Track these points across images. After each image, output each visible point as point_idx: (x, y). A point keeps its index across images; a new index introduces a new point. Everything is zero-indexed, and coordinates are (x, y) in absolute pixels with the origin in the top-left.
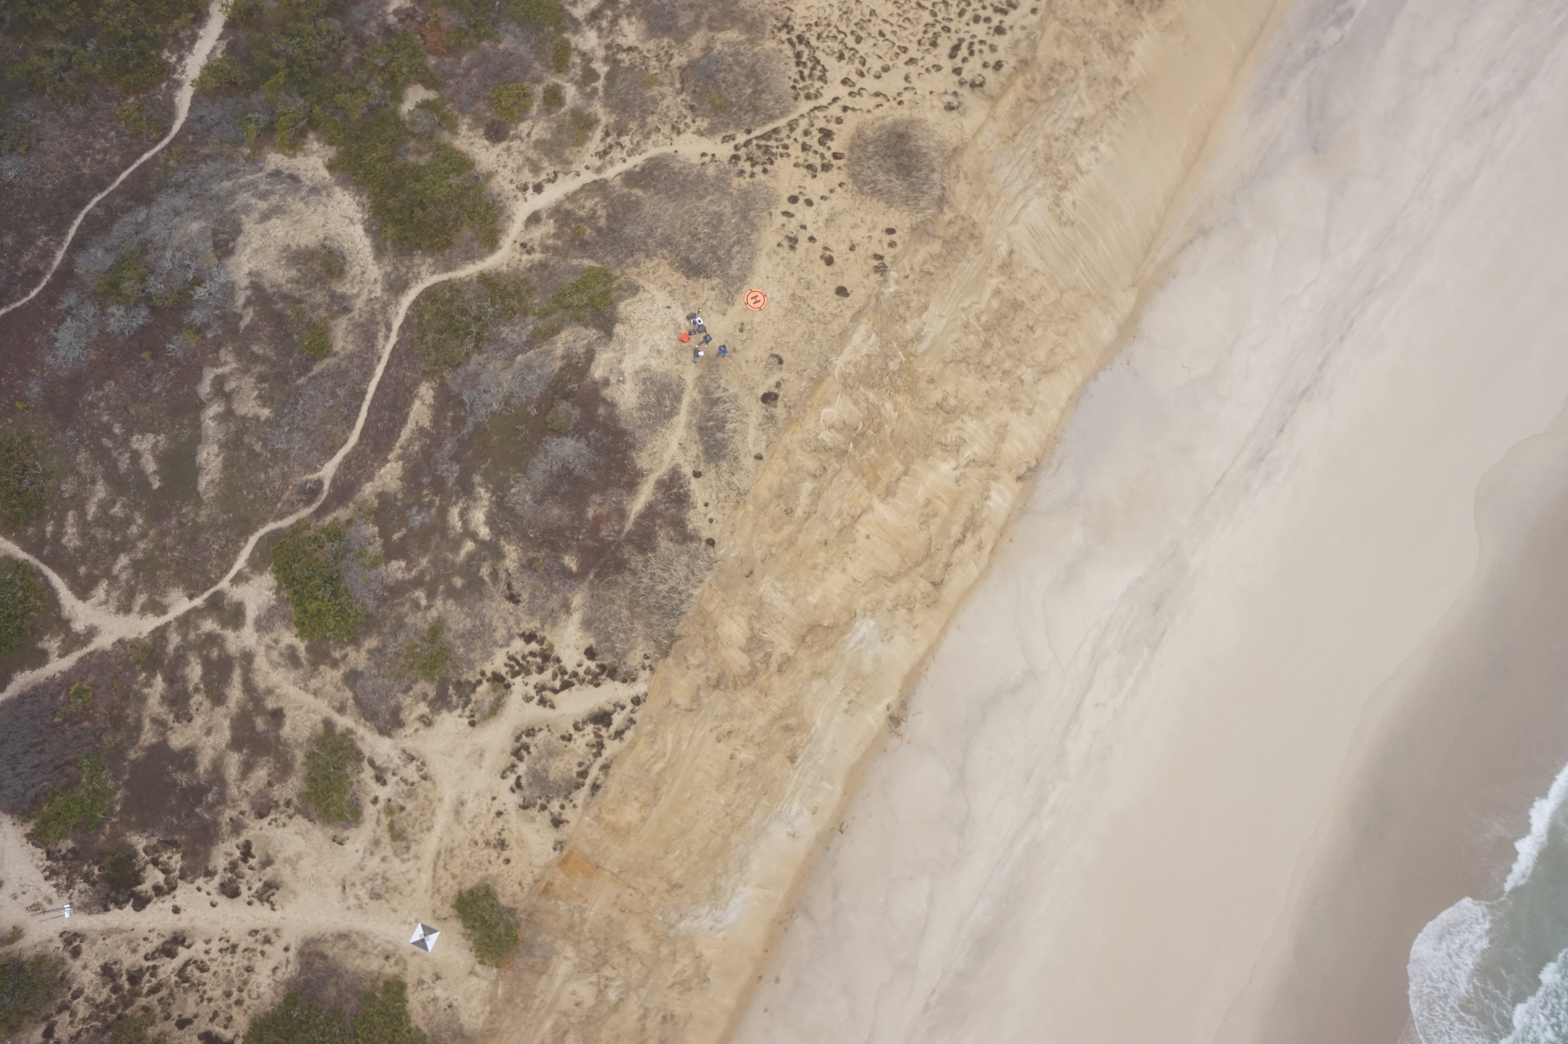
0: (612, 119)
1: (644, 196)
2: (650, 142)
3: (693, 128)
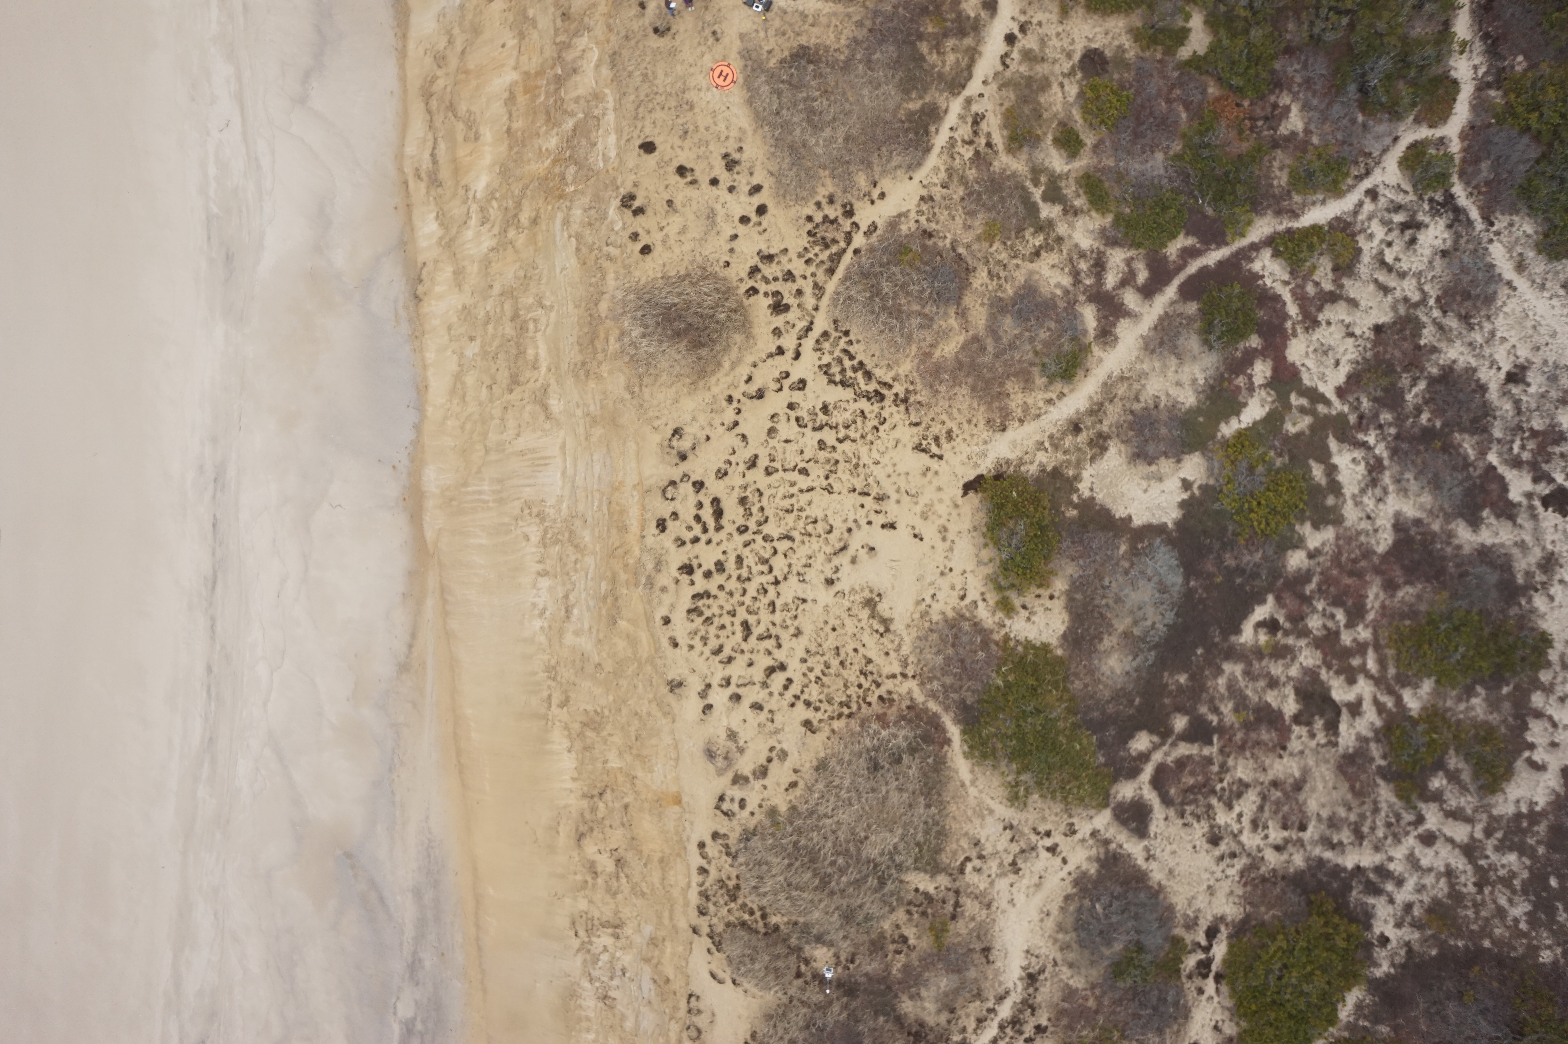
0: (997, 166)
1: (905, 105)
2: (943, 168)
3: (913, 215)
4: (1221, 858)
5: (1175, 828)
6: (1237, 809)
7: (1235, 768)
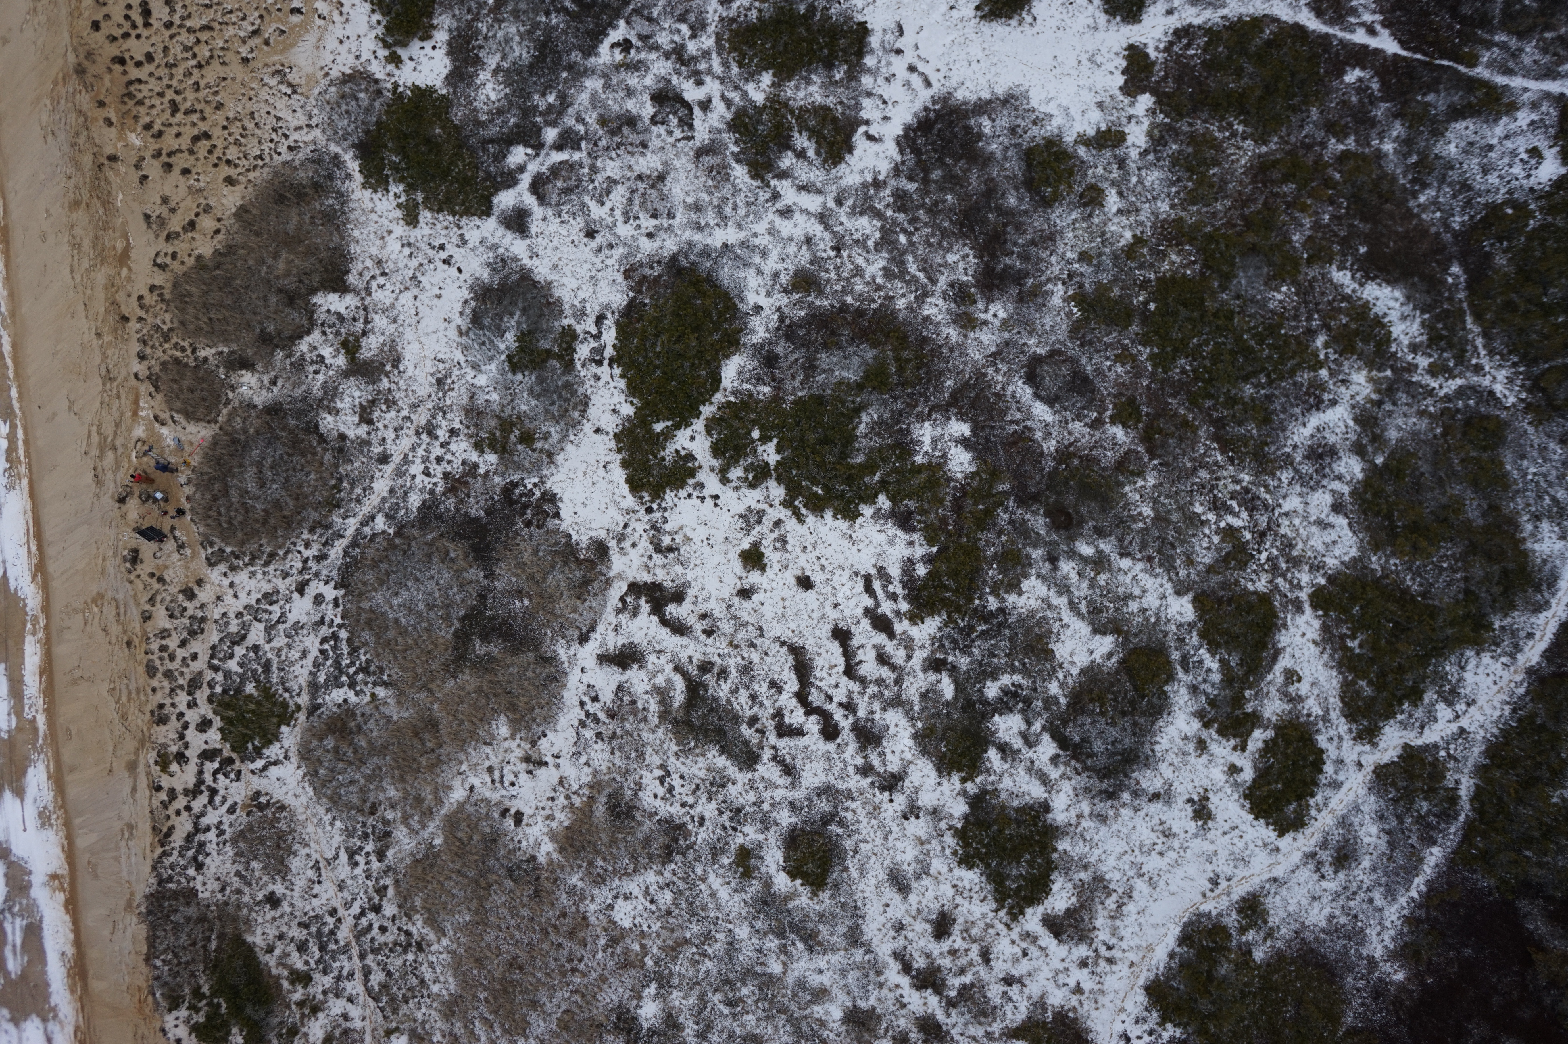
4: (600, 250)
5: (554, 225)
6: (608, 205)
7: (604, 169)
